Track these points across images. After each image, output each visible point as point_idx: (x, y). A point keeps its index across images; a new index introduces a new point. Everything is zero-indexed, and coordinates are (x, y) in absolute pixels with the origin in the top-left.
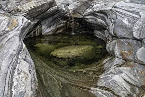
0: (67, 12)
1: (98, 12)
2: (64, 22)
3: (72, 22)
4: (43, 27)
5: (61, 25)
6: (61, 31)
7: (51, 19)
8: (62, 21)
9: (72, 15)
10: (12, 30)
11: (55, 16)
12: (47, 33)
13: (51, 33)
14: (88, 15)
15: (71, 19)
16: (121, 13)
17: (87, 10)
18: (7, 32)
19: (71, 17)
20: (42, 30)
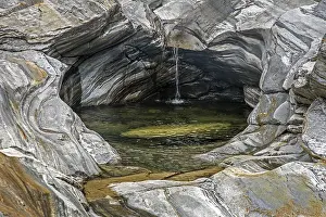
0: (155, 35)
1: (247, 33)
2: (148, 64)
3: (173, 63)
4: (84, 83)
5: (138, 76)
6: (136, 94)
7: (106, 58)
8: (140, 63)
9: (172, 43)
10: (42, 85)
11: (122, 48)
12: (96, 99)
13: (107, 101)
14: (221, 43)
15: (170, 55)
16: (285, 41)
17: (220, 26)
18: (35, 88)
19: (168, 49)
20: (80, 92)
